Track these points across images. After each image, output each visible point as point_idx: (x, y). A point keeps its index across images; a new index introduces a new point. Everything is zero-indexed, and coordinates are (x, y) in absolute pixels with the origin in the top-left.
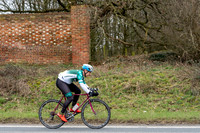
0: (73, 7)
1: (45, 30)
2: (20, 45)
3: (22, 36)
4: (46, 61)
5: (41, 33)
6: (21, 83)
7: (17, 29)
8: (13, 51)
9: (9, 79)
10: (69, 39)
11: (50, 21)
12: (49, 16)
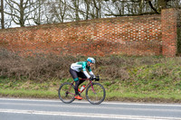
0: (163, 11)
1: (140, 29)
2: (121, 41)
3: (123, 34)
4: (141, 53)
5: (137, 32)
6: (122, 71)
7: (119, 29)
8: (116, 46)
9: (113, 67)
10: (160, 36)
11: (145, 22)
12: (144, 18)
